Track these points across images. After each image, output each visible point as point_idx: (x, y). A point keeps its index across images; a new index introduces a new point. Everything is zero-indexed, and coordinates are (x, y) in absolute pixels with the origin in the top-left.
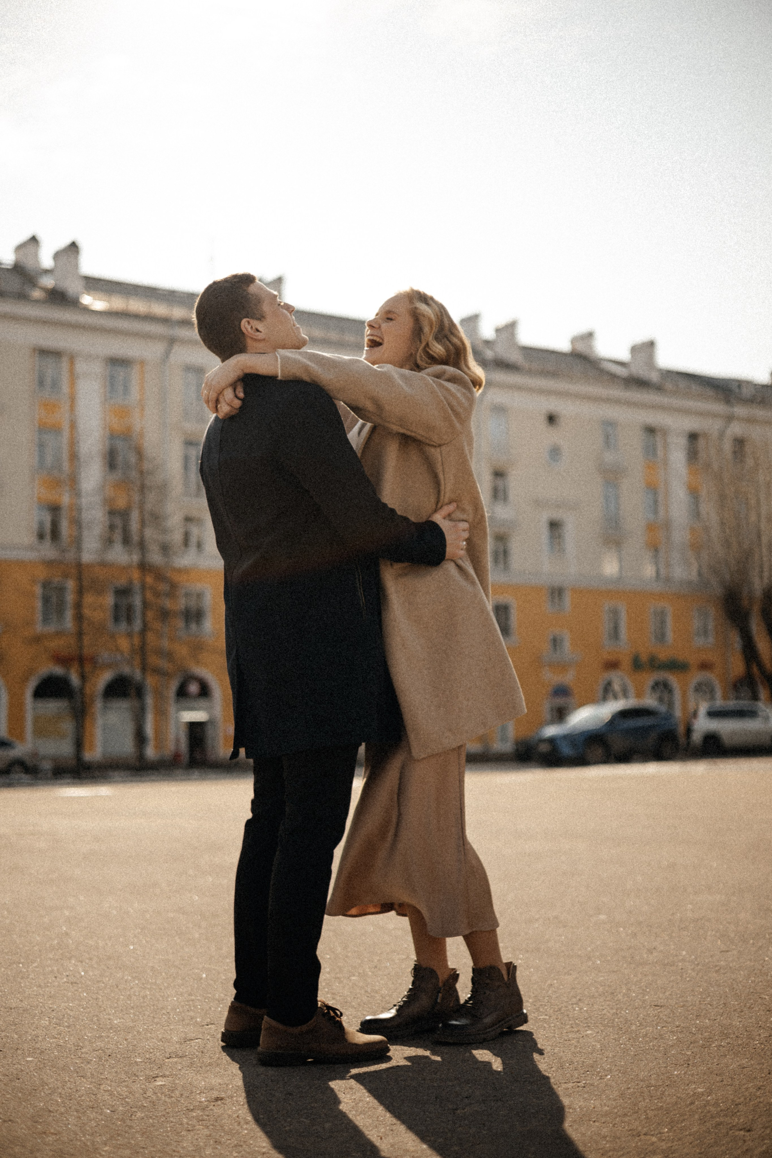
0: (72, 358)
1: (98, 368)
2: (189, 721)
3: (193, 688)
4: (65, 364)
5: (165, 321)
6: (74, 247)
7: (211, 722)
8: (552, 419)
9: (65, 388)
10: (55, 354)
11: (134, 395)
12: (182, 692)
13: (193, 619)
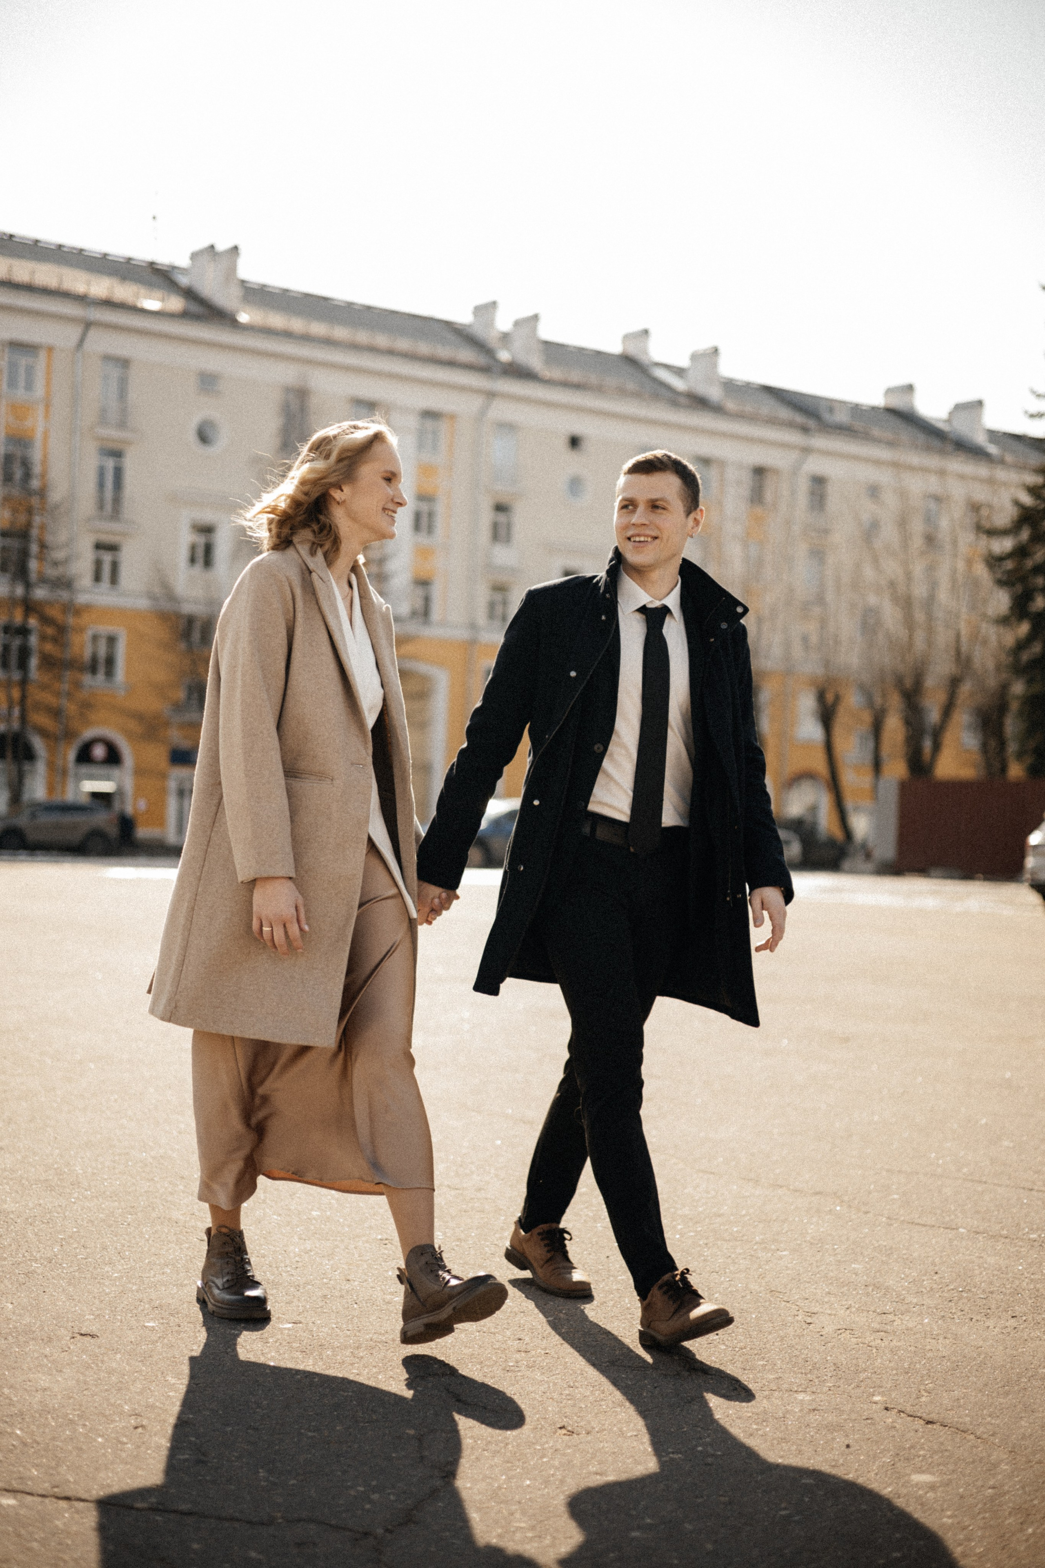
2: (91, 791)
3: (99, 752)
5: (82, 299)
7: (120, 792)
8: (575, 442)
11: (39, 391)
12: (84, 756)
13: (102, 670)
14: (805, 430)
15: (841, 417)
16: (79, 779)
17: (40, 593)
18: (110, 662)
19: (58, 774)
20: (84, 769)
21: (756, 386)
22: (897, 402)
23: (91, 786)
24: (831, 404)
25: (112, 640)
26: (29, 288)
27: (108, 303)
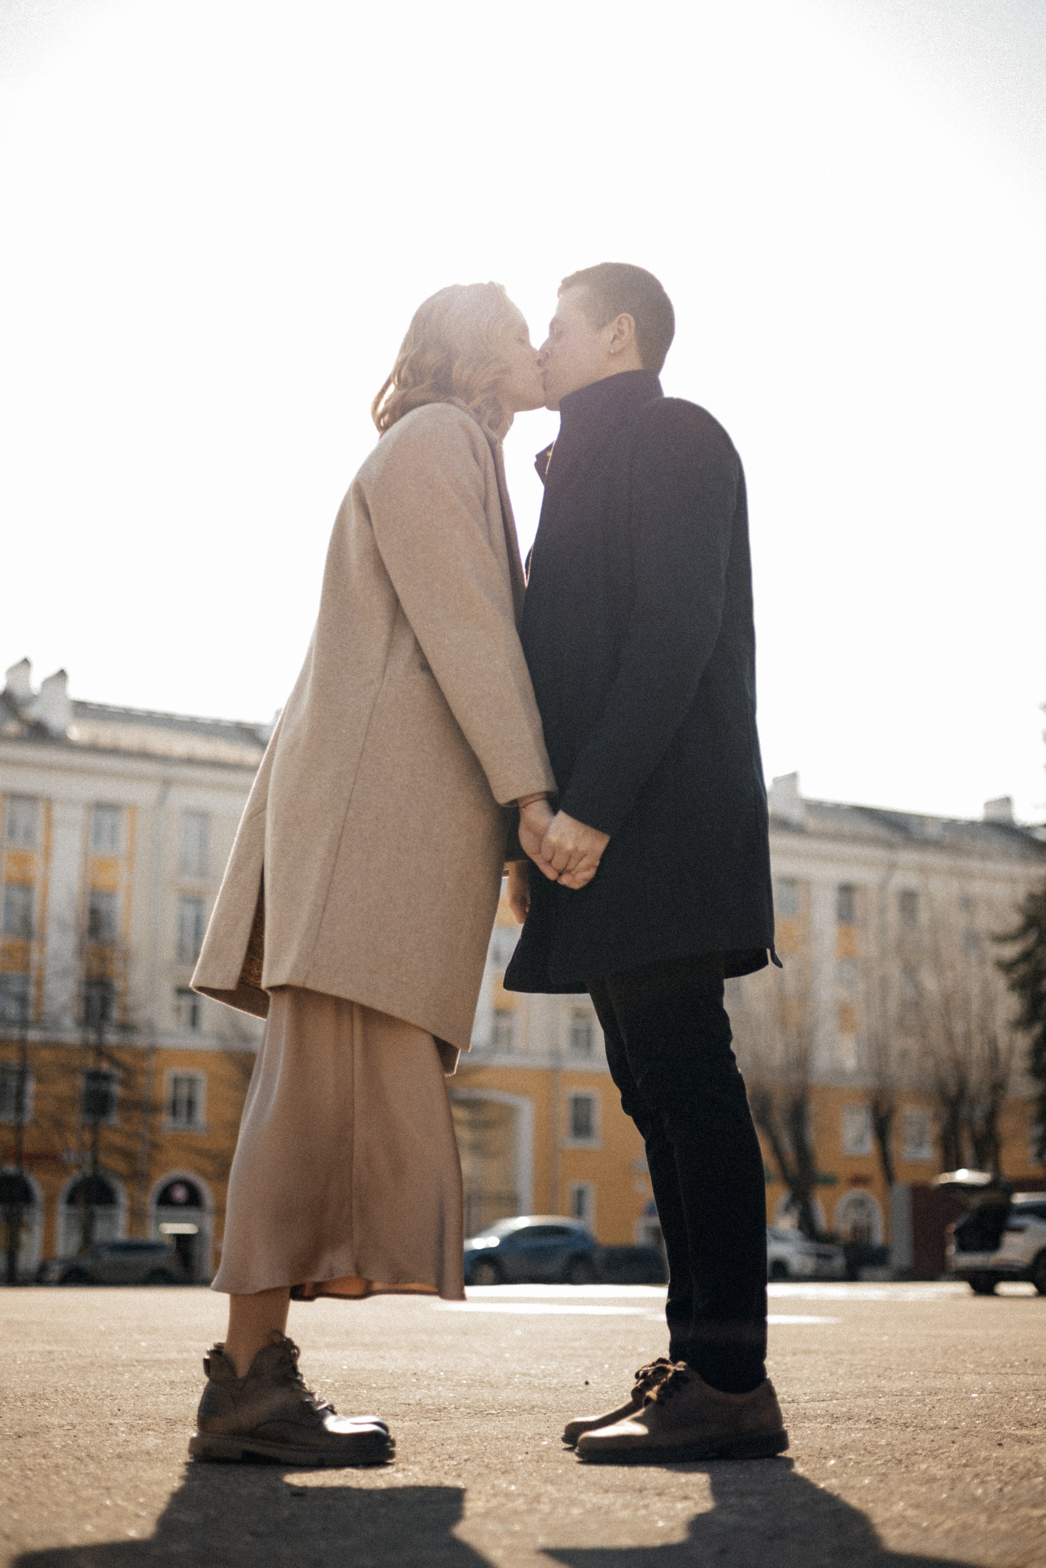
0: (49, 802)
1: (78, 814)
2: (173, 1233)
3: (180, 1194)
4: (41, 809)
5: (164, 759)
6: (62, 674)
7: (200, 1234)
9: (39, 837)
10: (30, 798)
11: (123, 844)
12: (165, 1199)
13: (184, 1111)
14: (890, 846)
15: (932, 831)
16: (159, 1220)
17: (112, 1038)
18: (191, 1104)
19: (137, 1216)
20: (166, 1212)
21: (846, 808)
22: (997, 814)
23: (172, 1228)
24: (922, 820)
25: (192, 1082)
26: (114, 751)
27: (190, 761)
